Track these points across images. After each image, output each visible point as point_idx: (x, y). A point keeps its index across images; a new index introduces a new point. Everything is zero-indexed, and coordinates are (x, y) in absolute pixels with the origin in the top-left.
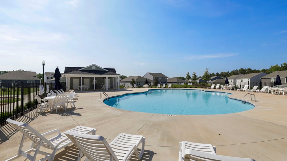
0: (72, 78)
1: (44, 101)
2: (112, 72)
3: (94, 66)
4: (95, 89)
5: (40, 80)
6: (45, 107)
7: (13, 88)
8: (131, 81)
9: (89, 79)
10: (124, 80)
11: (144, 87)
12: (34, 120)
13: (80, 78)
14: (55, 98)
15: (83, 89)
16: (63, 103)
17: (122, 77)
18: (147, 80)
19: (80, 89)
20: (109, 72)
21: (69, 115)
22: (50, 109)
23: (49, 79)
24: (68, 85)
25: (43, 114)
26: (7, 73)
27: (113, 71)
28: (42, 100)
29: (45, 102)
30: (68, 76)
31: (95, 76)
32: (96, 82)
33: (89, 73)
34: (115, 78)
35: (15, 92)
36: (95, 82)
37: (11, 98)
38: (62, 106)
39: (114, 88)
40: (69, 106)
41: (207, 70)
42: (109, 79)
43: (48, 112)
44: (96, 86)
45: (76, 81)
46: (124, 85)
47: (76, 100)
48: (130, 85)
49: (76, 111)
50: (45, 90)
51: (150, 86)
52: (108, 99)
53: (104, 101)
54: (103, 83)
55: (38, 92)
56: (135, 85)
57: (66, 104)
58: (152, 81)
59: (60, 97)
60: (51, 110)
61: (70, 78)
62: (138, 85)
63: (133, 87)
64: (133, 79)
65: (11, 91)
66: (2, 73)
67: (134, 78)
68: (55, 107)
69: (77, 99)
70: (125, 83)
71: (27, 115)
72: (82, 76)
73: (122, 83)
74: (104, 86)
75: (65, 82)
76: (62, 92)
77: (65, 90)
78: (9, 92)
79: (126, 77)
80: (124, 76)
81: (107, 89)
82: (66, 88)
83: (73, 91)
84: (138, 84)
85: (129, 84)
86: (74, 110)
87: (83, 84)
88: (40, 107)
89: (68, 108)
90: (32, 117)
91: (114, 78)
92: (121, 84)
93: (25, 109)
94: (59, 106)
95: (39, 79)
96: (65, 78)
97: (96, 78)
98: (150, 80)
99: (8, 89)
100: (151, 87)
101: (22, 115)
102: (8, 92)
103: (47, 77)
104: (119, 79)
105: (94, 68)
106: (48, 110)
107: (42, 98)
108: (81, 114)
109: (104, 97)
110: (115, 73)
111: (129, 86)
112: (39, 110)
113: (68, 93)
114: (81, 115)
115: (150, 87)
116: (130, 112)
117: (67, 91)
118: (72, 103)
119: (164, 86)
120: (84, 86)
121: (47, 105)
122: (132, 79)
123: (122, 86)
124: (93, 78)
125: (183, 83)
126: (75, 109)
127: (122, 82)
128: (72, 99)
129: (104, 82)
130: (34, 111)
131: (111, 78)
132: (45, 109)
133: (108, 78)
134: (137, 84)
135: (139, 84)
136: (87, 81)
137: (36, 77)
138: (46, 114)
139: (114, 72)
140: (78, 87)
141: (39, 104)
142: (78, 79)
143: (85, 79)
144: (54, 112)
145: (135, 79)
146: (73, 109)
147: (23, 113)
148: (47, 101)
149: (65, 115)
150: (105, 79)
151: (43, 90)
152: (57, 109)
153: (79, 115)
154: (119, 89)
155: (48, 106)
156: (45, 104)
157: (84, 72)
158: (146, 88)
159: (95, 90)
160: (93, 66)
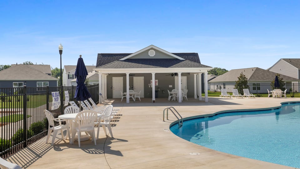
0: (110, 77)
1: (58, 122)
2: (191, 60)
3: (152, 49)
4: (154, 98)
5: (56, 81)
6: (60, 134)
7: (16, 96)
8: (238, 80)
9: (142, 78)
10: (219, 79)
11: (271, 96)
12: (41, 157)
13: (124, 75)
14: (77, 116)
15: (131, 98)
16: (91, 127)
17: (215, 72)
18: (280, 78)
19: (125, 98)
20: (183, 62)
21: (100, 153)
22: (68, 138)
23: (71, 78)
24: (103, 91)
25: (57, 147)
26: (8, 69)
27: (193, 58)
28: (55, 119)
29: (60, 123)
30: (104, 72)
31: (154, 71)
32: (157, 85)
33: (143, 65)
34: (197, 73)
35: (19, 102)
36: (154, 83)
37: (13, 114)
38: (89, 132)
39: (196, 97)
40: (102, 134)
42: (185, 78)
43: (65, 144)
44: (156, 92)
45: (117, 83)
46: (219, 90)
47: (116, 121)
48: (235, 91)
49: (114, 146)
50: (62, 100)
51: (287, 93)
52: (181, 122)
53: (171, 127)
54: (170, 86)
55: (50, 103)
56: (246, 91)
57: (96, 129)
58: (295, 80)
59: (86, 115)
60: (70, 140)
61: (107, 76)
62: (255, 91)
63: (243, 94)
64: (241, 77)
65: (13, 100)
66: (2, 69)
67: (244, 74)
68: (77, 134)
69: (118, 121)
70: (222, 86)
71: (31, 146)
72: (128, 71)
73: (216, 86)
74: (173, 92)
75: (98, 85)
76: (91, 105)
77: (97, 101)
78: (10, 103)
79: (225, 71)
80: (220, 69)
81: (180, 99)
82: (100, 96)
83: (112, 102)
84: (254, 89)
85: (231, 88)
86: (111, 143)
87: (132, 88)
88: (52, 134)
89: (99, 138)
90: (38, 152)
91: (195, 75)
92: (213, 88)
93: (30, 136)
94: (83, 133)
95: (54, 79)
96: (96, 75)
97: (156, 74)
98: (289, 78)
99: (8, 97)
100: (292, 97)
101: (25, 146)
102: (8, 103)
103: (69, 75)
104: (207, 77)
105: (152, 54)
106: (66, 141)
107: (56, 117)
108: (122, 153)
109: (173, 119)
110: (196, 64)
111: (231, 93)
112: (50, 140)
113: (102, 106)
114: (122, 155)
115: (287, 97)
116: (228, 156)
117: (101, 103)
118: (107, 128)
120: (133, 92)
121: (63, 130)
122: (239, 75)
123: (216, 93)
124: (150, 74)
126: (112, 141)
127: (214, 83)
128: (107, 121)
129: (173, 84)
130: (43, 140)
131: (189, 73)
132: (60, 137)
133: (183, 74)
134: (251, 87)
135: (259, 89)
136: (139, 82)
137: (49, 74)
138: (62, 148)
139: (195, 61)
140: (122, 94)
141: (51, 127)
142: (122, 78)
143: (135, 78)
144: (74, 144)
145: (248, 76)
146: (108, 140)
147: (25, 143)
148: (64, 123)
149: (93, 153)
150: (176, 77)
151: (59, 101)
152: (81, 139)
153: (118, 153)
154: (207, 100)
155: (65, 132)
156: (60, 128)
157: (133, 64)
158: (275, 97)
159: (154, 102)
160: (149, 50)
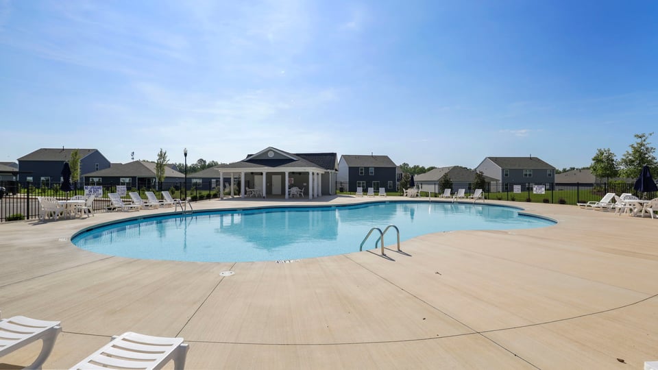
41: (639, 141)
119: (462, 192)
125: (519, 187)
